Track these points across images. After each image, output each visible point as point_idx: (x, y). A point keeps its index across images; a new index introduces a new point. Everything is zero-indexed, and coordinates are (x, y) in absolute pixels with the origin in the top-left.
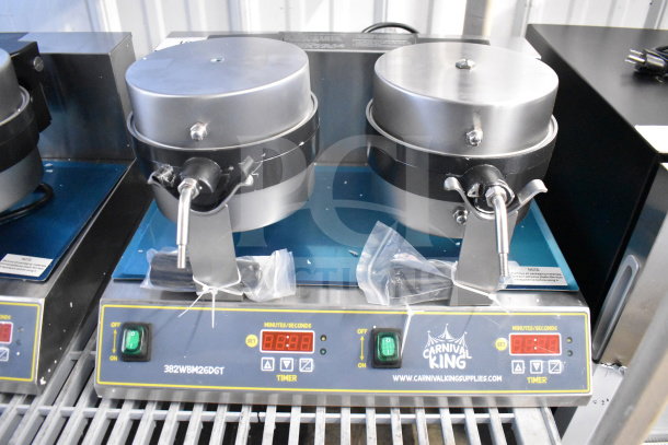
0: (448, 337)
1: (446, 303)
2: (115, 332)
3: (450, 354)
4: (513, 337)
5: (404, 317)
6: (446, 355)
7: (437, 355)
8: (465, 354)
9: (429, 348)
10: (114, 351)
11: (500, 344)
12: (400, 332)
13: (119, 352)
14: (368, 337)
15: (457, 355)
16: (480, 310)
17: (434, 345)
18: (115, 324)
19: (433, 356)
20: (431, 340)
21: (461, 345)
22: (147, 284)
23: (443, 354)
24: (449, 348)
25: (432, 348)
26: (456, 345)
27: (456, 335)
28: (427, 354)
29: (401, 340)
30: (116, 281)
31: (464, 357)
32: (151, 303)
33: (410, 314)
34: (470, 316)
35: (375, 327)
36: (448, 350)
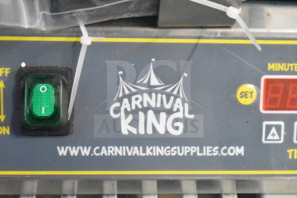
0: (154, 81)
1: (151, 21)
3: (157, 112)
4: (268, 81)
5: (77, 46)
6: (151, 113)
7: (135, 112)
8: (182, 109)
9: (120, 100)
11: (245, 95)
12: (69, 73)
14: (13, 83)
15: (169, 112)
16: (212, 37)
17: (129, 97)
19: (127, 113)
20: (124, 87)
21: (176, 97)
23: (145, 110)
25: (126, 101)
26: (168, 96)
28: (117, 111)
29: (68, 88)
31: (179, 115)
33: (86, 40)
34: (196, 45)
35: (23, 65)
36: (153, 105)
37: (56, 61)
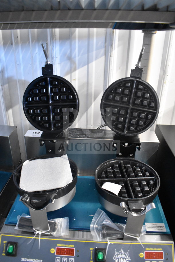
0: (123, 252)
1: (122, 239)
2: (5, 245)
3: (123, 258)
4: (146, 252)
5: (107, 244)
6: (122, 259)
7: (118, 259)
9: (115, 256)
10: (4, 252)
11: (141, 255)
12: (105, 250)
14: (94, 251)
15: (126, 259)
16: (134, 243)
17: (117, 255)
18: (5, 242)
19: (117, 259)
20: (116, 253)
21: (127, 255)
22: (16, 228)
23: (121, 258)
24: (122, 256)
25: (117, 256)
26: (126, 255)
27: (125, 251)
28: (115, 258)
29: (105, 253)
30: (6, 225)
31: (128, 259)
32: (18, 235)
33: (109, 243)
34: (131, 244)
35: (96, 247)
36: (122, 257)
37: (103, 247)
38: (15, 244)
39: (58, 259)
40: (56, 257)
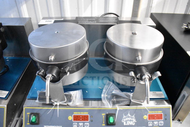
0: (129, 115)
1: (129, 105)
2: (28, 116)
3: (130, 121)
4: (149, 115)
5: (116, 110)
6: (129, 121)
7: (126, 121)
8: (134, 120)
9: (124, 119)
10: (28, 121)
11: (145, 117)
12: (115, 114)
13: (30, 122)
14: (105, 116)
15: (132, 121)
16: (139, 107)
18: (28, 113)
19: (125, 121)
20: (124, 117)
22: (37, 101)
23: (128, 121)
24: (130, 119)
26: (132, 118)
27: (132, 115)
28: (123, 121)
29: (115, 117)
30: (28, 99)
32: (39, 107)
33: (118, 109)
34: (136, 109)
35: (107, 113)
37: (113, 112)
38: (37, 115)
39: (75, 125)
40: (74, 123)
